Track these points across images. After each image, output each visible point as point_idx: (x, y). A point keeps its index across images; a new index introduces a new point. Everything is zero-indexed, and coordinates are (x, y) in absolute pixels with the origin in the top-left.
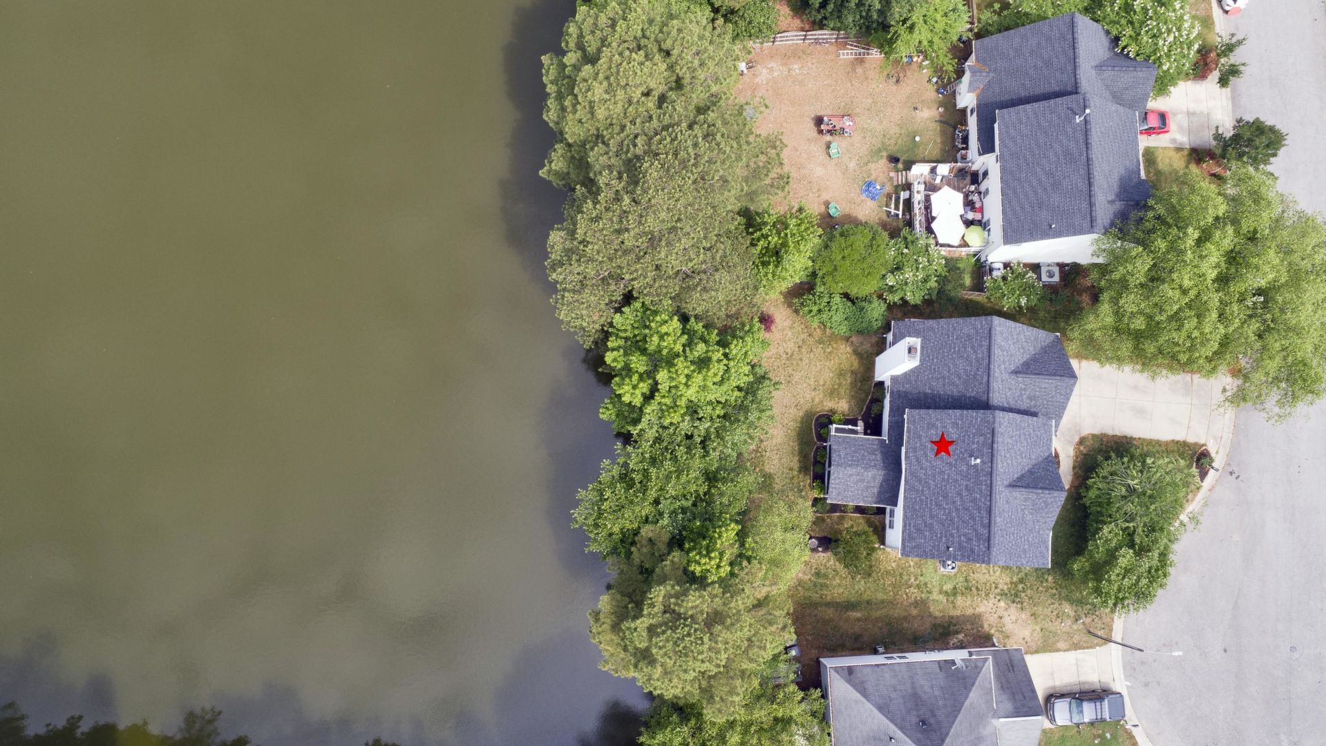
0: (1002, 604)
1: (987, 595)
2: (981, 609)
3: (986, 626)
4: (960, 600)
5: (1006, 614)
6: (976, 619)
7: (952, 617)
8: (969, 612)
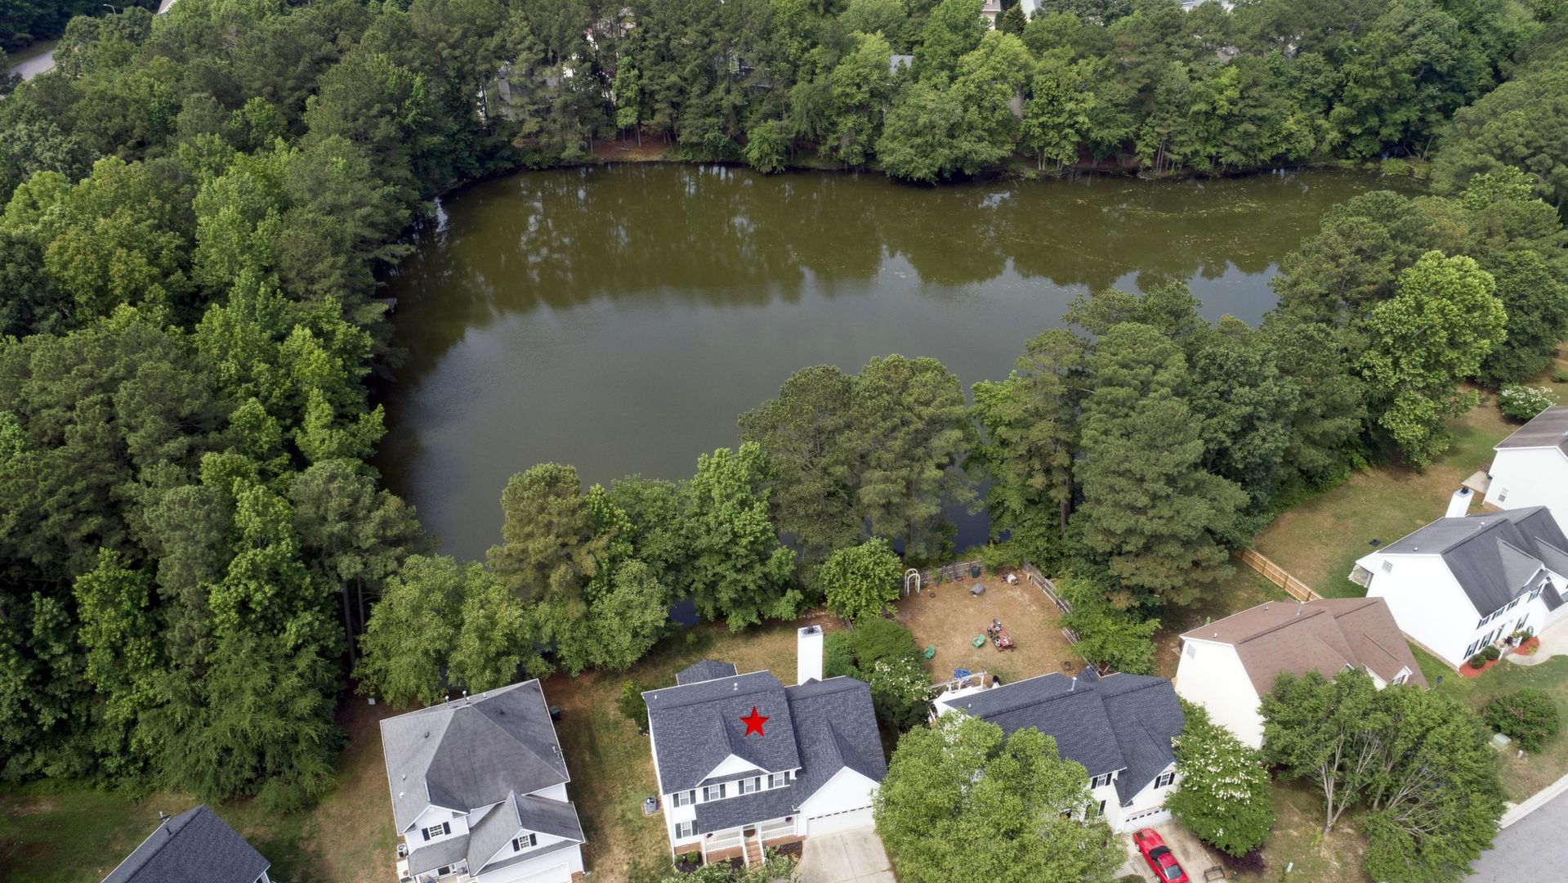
0: (626, 867)
1: (631, 851)
2: (616, 850)
3: (600, 861)
4: (619, 829)
5: (617, 873)
6: (605, 848)
7: (603, 828)
8: (611, 841)
